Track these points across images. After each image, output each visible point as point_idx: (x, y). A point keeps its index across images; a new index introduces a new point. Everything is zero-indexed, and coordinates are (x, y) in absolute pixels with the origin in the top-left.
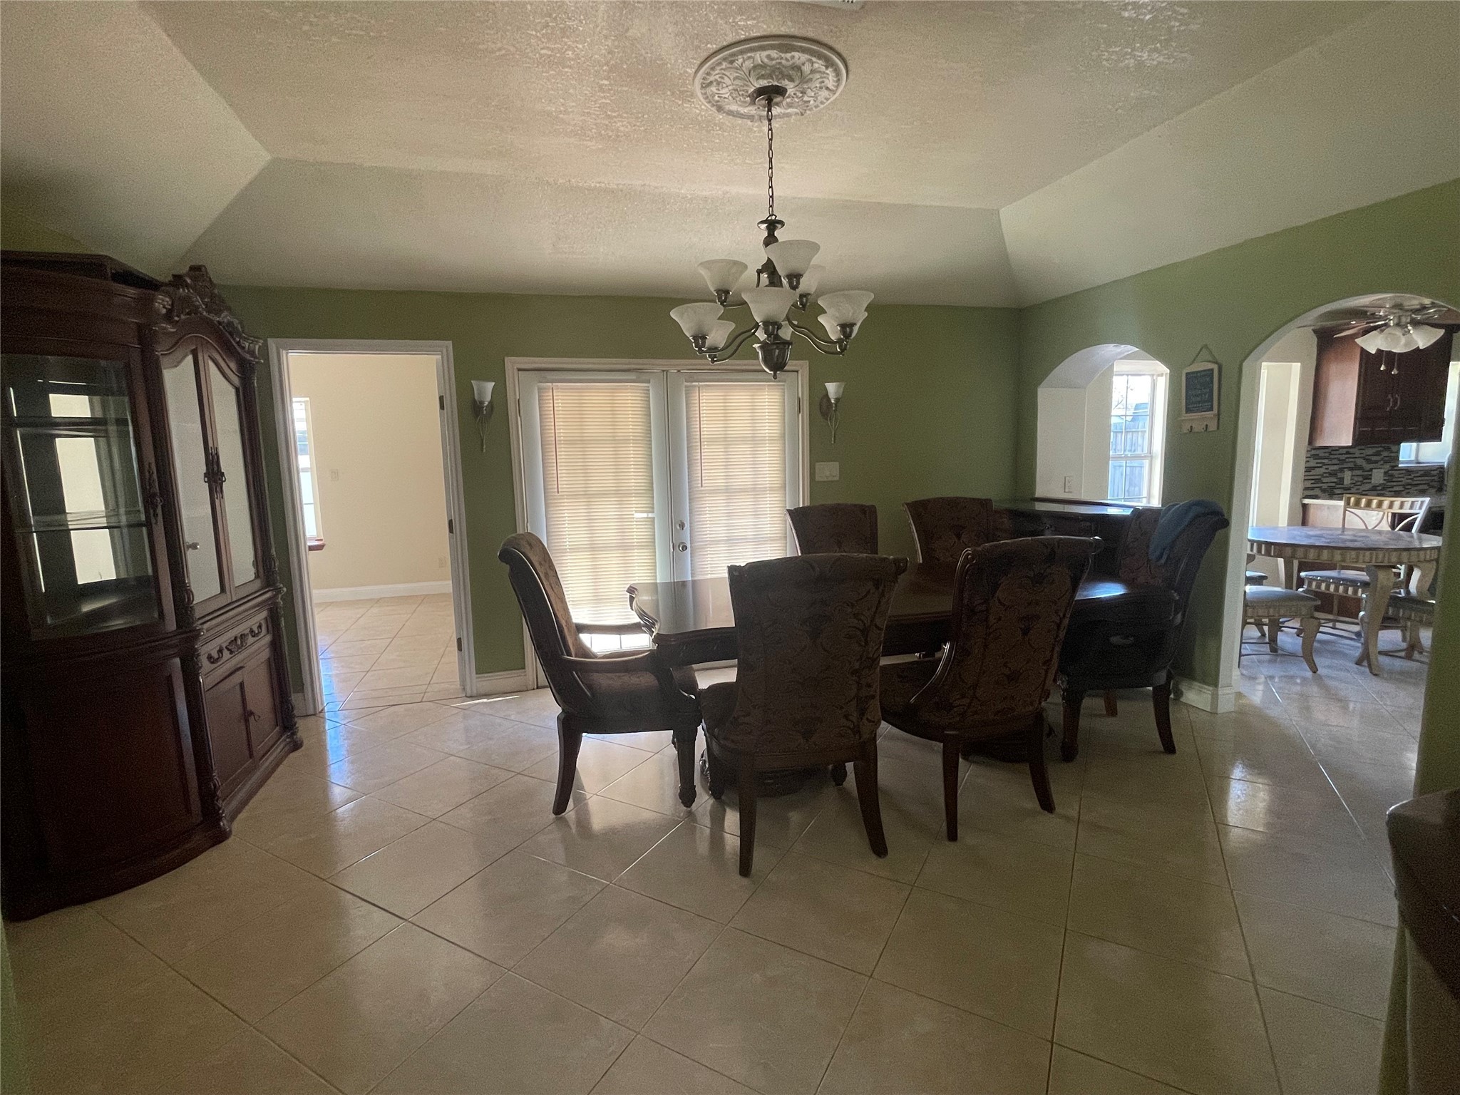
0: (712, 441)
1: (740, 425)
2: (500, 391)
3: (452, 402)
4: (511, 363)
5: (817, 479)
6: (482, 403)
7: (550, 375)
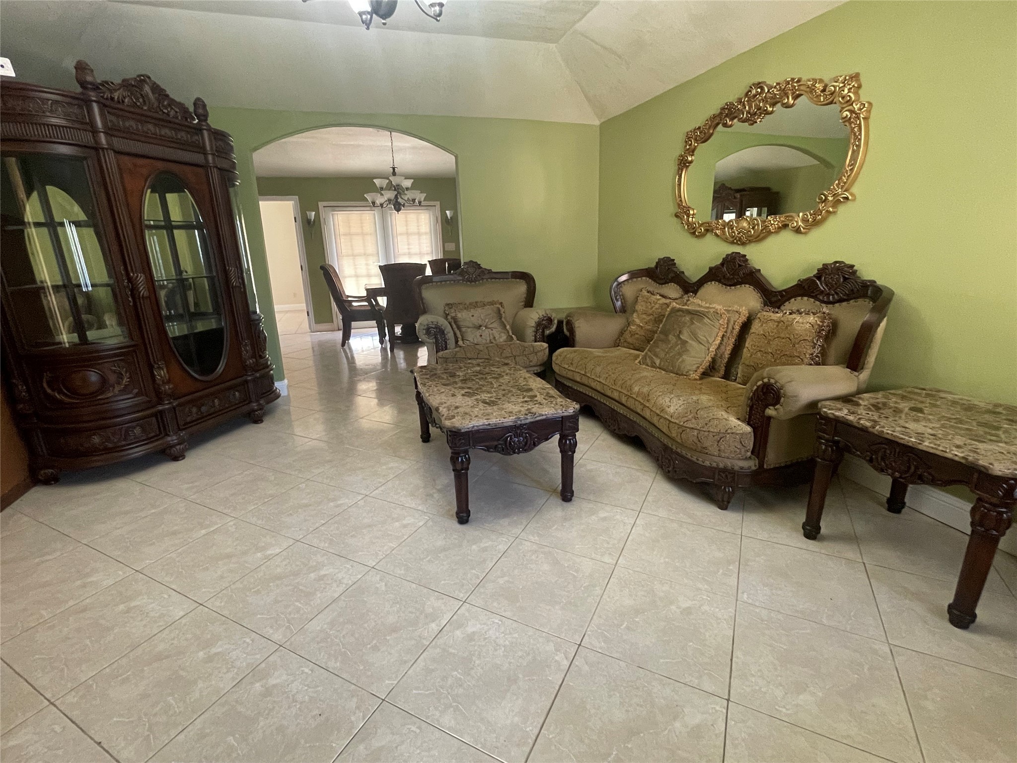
0: (401, 234)
1: (413, 228)
2: (317, 215)
3: (299, 219)
4: (321, 204)
5: (446, 250)
6: (311, 220)
7: (337, 209)
